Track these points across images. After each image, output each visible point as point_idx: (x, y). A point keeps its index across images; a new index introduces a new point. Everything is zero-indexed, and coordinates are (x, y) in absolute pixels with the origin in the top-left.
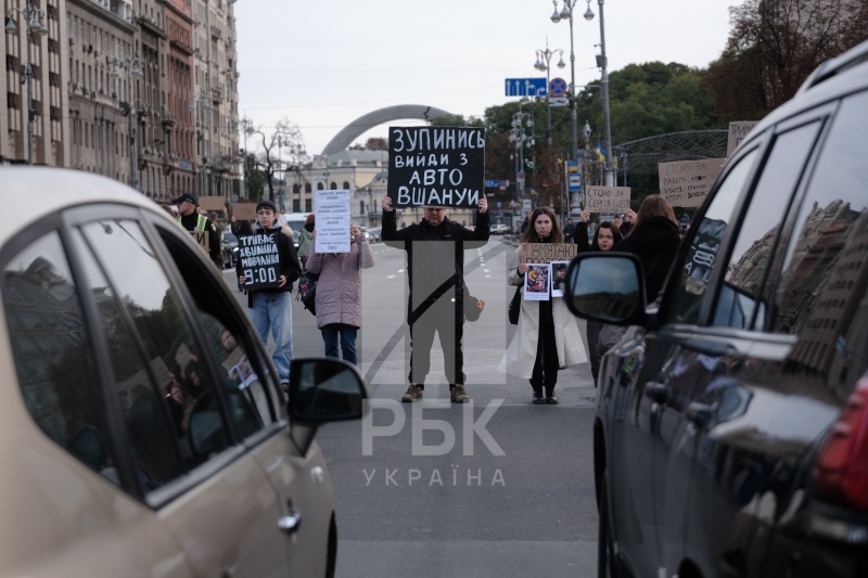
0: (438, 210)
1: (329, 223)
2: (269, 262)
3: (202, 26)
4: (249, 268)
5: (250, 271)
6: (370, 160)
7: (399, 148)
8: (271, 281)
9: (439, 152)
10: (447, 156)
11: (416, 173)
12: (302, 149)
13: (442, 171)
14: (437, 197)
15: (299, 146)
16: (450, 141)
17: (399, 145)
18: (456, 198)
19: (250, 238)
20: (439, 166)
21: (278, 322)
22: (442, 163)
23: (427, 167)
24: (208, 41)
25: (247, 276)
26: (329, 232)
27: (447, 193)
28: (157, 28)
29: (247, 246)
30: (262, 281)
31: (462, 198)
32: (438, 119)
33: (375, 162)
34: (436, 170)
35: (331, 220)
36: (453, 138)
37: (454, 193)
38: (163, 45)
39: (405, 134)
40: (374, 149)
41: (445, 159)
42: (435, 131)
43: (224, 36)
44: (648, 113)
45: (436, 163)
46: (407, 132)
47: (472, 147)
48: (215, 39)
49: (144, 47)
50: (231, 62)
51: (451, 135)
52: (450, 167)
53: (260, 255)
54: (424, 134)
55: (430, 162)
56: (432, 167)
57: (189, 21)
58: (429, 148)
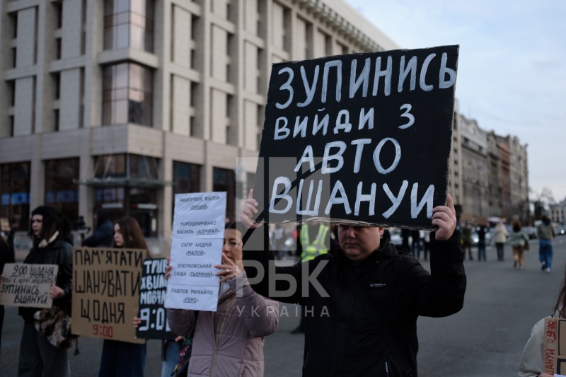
0: (358, 228)
1: (190, 253)
3: (514, 155)
4: (147, 306)
5: (148, 311)
7: (282, 103)
9: (355, 105)
10: (372, 111)
11: (309, 149)
13: (360, 143)
14: (344, 200)
16: (382, 79)
17: (284, 96)
18: (383, 202)
19: (154, 264)
20: (356, 134)
22: (361, 126)
23: (331, 137)
24: (516, 160)
25: (143, 318)
26: (188, 270)
27: (366, 191)
28: (497, 156)
30: (158, 327)
31: (396, 202)
34: (348, 141)
35: (193, 248)
36: (388, 73)
37: (380, 190)
38: (499, 162)
39: (297, 74)
41: (367, 118)
42: (354, 63)
45: (348, 127)
46: (302, 69)
47: (426, 88)
48: (519, 159)
49: (492, 163)
50: (526, 168)
51: (383, 67)
52: (375, 135)
54: (333, 70)
55: (339, 125)
56: (342, 136)
57: (508, 153)
58: (338, 98)
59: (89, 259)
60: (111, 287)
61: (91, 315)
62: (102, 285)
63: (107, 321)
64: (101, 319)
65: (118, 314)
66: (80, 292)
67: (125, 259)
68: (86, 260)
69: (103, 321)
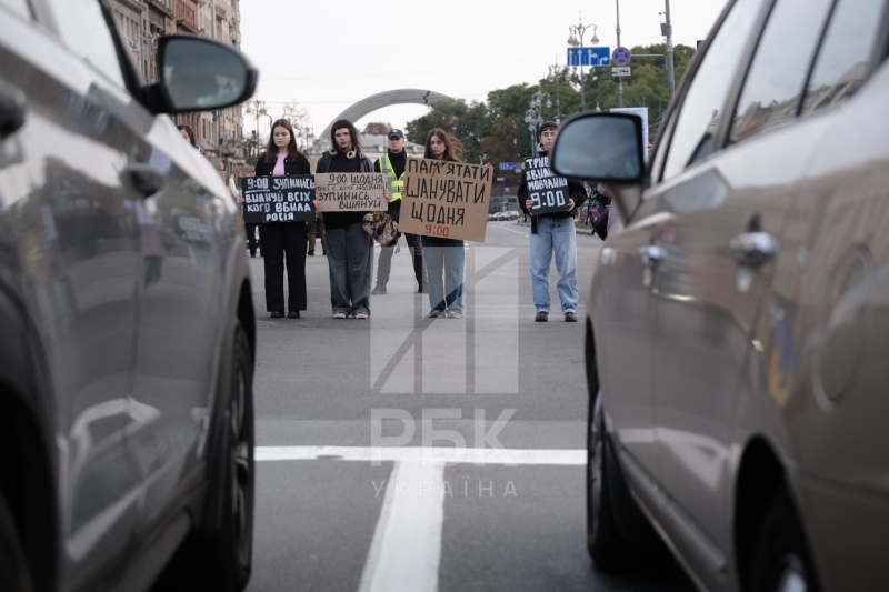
2: (556, 185)
3: (206, 6)
4: (535, 191)
5: (537, 194)
6: (372, 145)
8: (559, 204)
12: (310, 132)
15: (307, 129)
19: (536, 161)
21: (563, 249)
24: (212, 22)
25: (534, 200)
28: (164, 6)
29: (533, 168)
30: (550, 205)
32: (440, 102)
33: (376, 147)
38: (169, 25)
40: (375, 134)
43: (229, 16)
44: (657, 96)
48: (219, 19)
49: (152, 27)
50: (235, 43)
53: (547, 178)
57: (194, 1)
59: (426, 169)
60: (451, 194)
61: (424, 217)
62: (440, 193)
63: (443, 222)
64: (436, 219)
65: (457, 217)
66: (412, 196)
67: (469, 172)
68: (421, 169)
69: (438, 222)
